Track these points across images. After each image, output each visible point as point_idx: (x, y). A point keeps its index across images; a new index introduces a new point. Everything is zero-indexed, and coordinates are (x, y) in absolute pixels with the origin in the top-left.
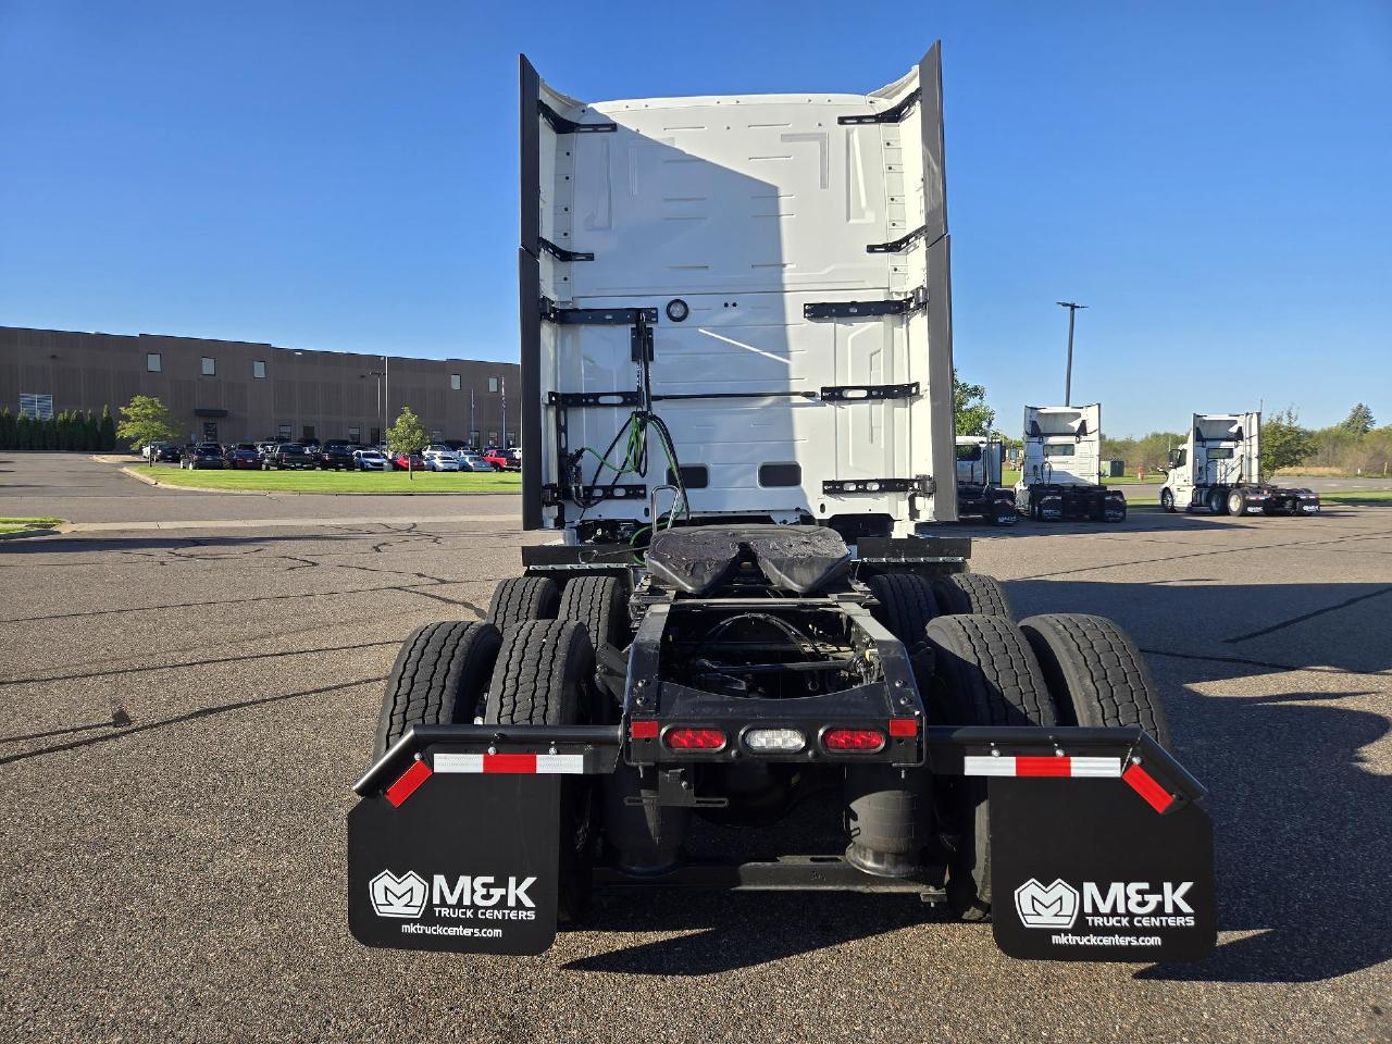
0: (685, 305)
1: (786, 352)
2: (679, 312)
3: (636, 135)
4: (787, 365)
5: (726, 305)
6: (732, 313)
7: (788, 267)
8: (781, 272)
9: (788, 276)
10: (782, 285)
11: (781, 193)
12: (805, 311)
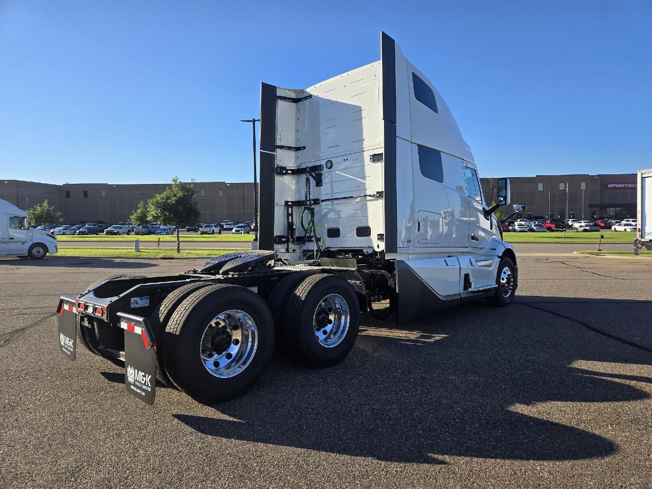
0: (331, 162)
1: (364, 178)
2: (330, 164)
3: (317, 97)
4: (365, 183)
5: (344, 160)
6: (347, 164)
7: (366, 140)
8: (363, 143)
9: (366, 144)
10: (363, 148)
11: (362, 109)
12: (371, 159)
